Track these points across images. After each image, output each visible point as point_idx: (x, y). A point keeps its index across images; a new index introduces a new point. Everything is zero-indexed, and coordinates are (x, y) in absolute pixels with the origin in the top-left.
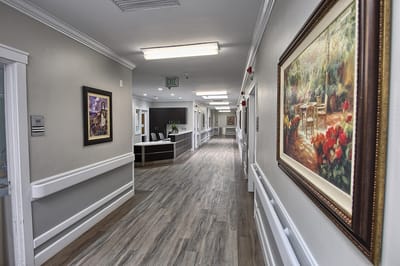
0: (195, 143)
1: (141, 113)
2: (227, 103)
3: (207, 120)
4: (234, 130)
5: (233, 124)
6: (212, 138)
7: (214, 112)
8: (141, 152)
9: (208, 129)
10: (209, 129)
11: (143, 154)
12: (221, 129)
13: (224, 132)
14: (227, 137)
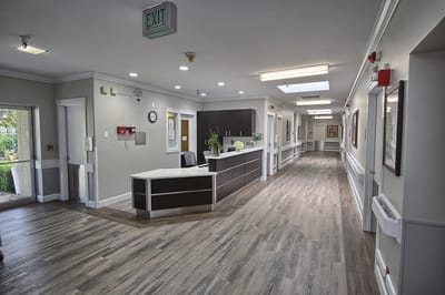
0: (269, 166)
1: (179, 119)
2: (328, 102)
3: (294, 129)
4: (338, 144)
5: (336, 135)
6: (302, 155)
7: (307, 120)
8: (144, 191)
9: (295, 143)
10: (298, 143)
11: (149, 195)
12: (317, 143)
13: (322, 147)
14: (327, 154)
